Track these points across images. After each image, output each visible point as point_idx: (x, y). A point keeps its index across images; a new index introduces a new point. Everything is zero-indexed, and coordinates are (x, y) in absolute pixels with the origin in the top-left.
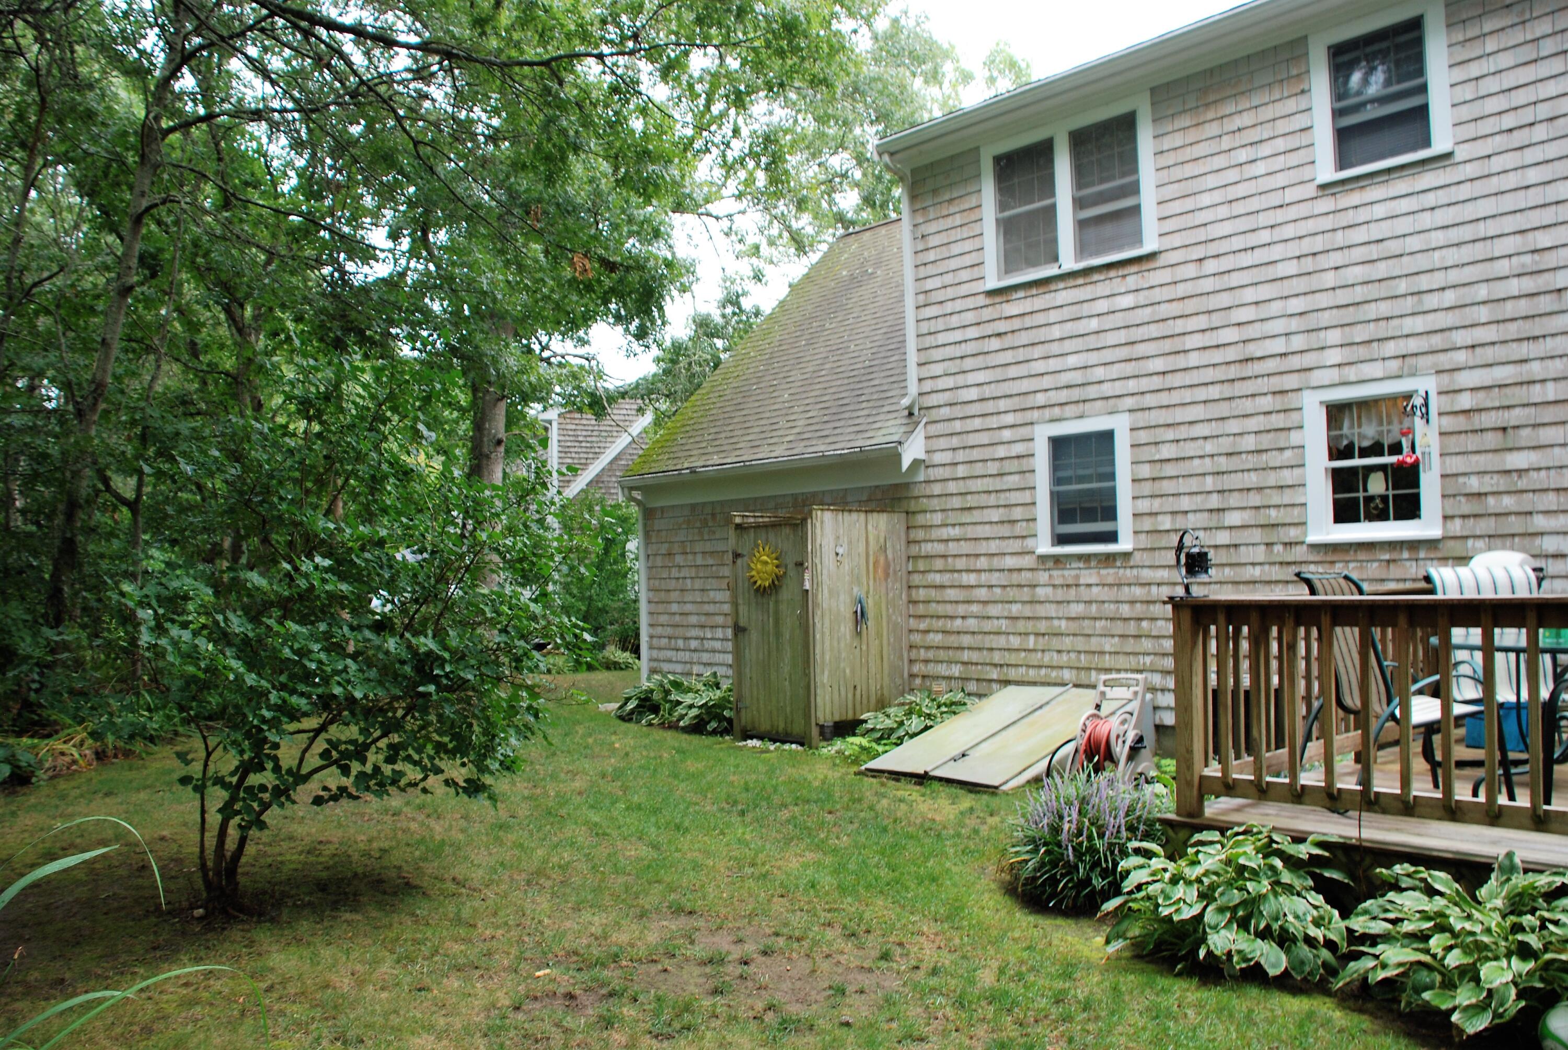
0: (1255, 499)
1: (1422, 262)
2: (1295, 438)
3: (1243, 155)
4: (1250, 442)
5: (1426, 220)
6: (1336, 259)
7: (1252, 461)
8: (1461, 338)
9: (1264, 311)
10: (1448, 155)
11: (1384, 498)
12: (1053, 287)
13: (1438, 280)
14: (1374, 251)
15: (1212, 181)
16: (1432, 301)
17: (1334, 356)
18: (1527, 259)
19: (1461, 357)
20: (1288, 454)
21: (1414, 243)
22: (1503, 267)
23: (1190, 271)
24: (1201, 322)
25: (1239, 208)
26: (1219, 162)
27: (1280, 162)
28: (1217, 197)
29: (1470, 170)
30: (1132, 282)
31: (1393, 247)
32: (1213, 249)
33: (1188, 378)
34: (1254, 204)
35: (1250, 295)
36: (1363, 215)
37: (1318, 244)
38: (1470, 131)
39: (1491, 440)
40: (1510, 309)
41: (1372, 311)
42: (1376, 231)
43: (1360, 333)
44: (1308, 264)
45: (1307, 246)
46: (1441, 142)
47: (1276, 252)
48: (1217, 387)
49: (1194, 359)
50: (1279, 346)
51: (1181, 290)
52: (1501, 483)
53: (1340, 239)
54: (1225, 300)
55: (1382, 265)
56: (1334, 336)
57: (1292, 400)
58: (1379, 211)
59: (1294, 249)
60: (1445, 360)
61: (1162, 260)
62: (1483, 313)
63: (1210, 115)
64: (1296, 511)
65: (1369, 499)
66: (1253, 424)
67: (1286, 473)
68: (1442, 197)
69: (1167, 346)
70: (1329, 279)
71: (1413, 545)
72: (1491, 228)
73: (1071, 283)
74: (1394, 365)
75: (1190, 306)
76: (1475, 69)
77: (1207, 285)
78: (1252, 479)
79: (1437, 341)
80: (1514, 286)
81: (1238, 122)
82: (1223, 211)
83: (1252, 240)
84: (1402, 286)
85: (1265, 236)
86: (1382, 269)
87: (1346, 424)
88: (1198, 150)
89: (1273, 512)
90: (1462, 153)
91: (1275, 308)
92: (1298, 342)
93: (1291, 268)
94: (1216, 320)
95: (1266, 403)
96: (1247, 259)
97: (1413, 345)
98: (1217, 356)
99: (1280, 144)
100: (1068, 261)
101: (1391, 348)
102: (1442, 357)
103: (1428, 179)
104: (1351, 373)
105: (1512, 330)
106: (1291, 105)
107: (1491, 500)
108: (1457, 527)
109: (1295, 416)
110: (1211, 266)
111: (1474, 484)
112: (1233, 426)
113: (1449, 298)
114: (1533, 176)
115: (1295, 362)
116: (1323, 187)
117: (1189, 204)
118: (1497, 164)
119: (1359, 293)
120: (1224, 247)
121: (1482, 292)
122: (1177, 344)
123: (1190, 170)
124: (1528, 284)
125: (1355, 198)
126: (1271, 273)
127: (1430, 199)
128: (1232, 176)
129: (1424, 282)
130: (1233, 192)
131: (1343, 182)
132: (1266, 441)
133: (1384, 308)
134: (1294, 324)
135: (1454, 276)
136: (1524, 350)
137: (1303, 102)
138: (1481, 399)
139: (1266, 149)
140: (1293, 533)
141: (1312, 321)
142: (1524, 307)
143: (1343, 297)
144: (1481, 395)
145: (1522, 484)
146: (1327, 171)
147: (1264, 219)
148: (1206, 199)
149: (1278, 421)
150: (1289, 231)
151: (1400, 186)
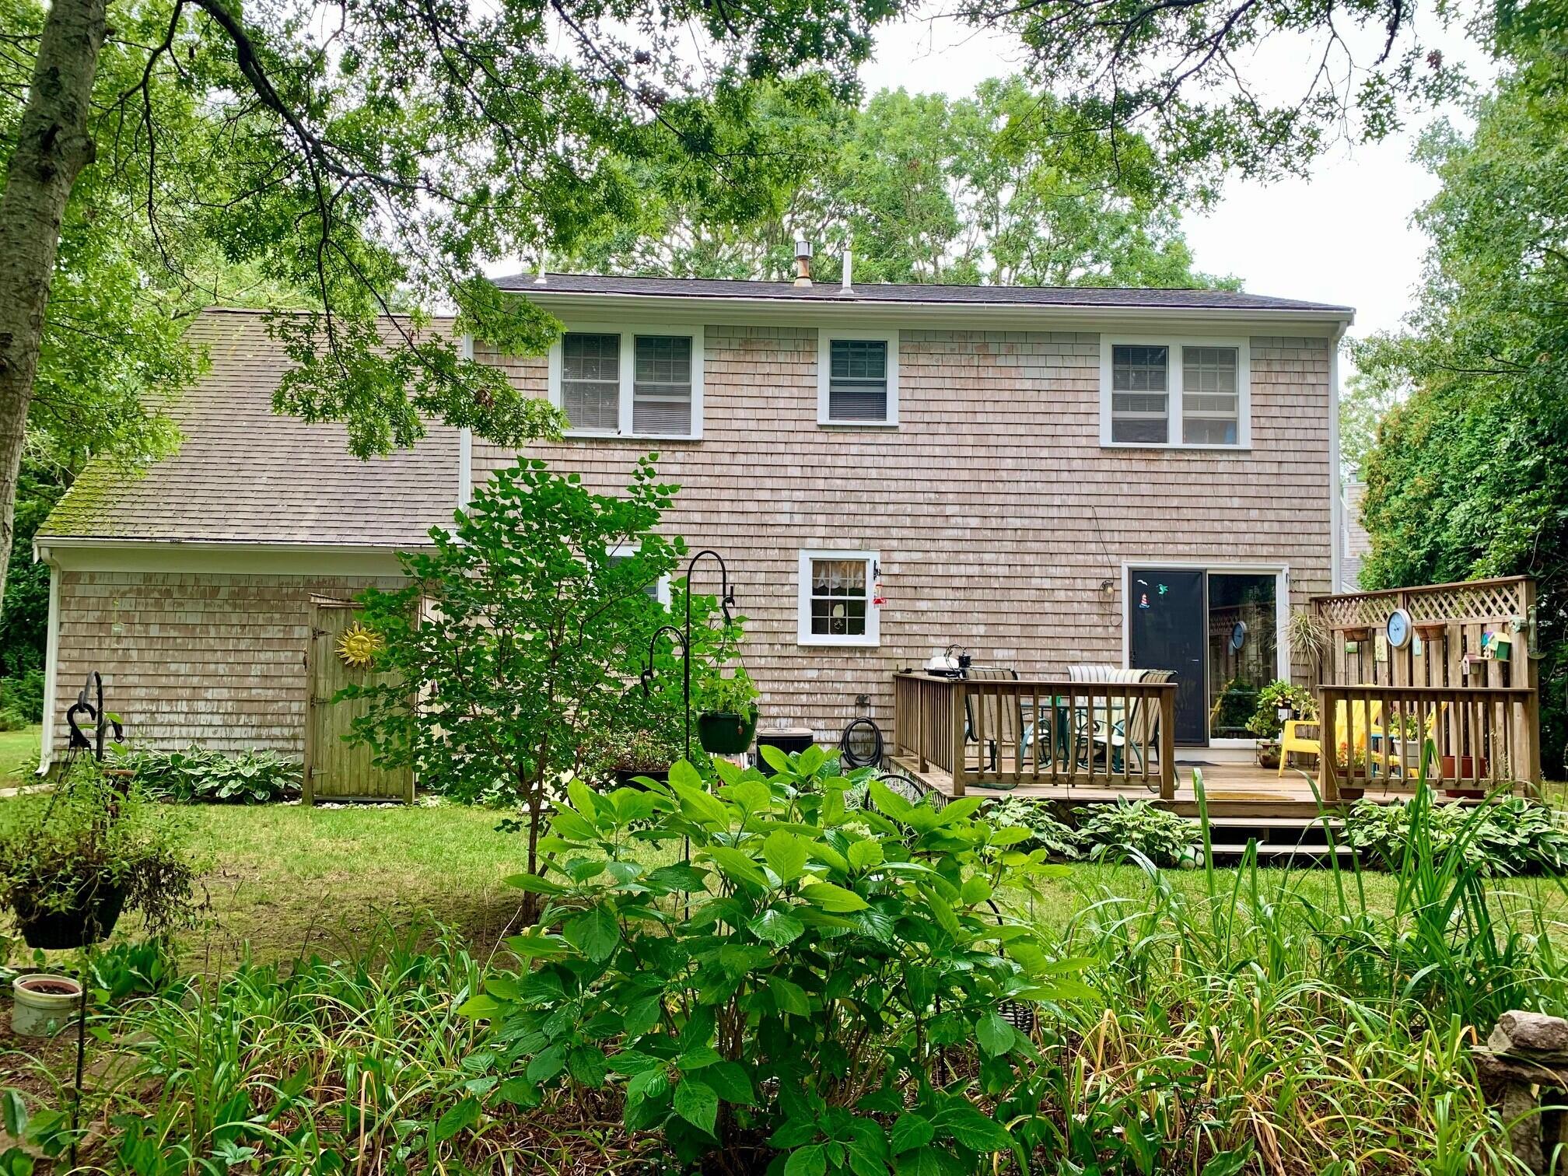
0: (764, 615)
1: (876, 485)
2: (792, 578)
3: (769, 392)
4: (761, 578)
5: (880, 461)
6: (825, 472)
7: (761, 590)
8: (894, 532)
9: (777, 496)
10: (896, 427)
11: (843, 620)
12: (612, 446)
13: (885, 497)
14: (850, 473)
15: (746, 403)
16: (881, 509)
17: (821, 531)
18: (932, 496)
19: (895, 543)
20: (787, 588)
21: (874, 473)
22: (920, 498)
23: (726, 459)
24: (731, 494)
25: (764, 425)
26: (755, 391)
27: (794, 403)
28: (749, 414)
29: (907, 439)
30: (680, 456)
31: (861, 473)
32: (744, 447)
33: (720, 530)
34: (776, 425)
35: (768, 483)
36: (844, 450)
37: (815, 461)
38: (908, 417)
39: (910, 593)
40: (922, 522)
41: (846, 508)
42: (851, 461)
43: (837, 520)
44: (808, 472)
45: (807, 460)
46: (892, 418)
47: (787, 460)
48: (740, 540)
49: (724, 518)
50: (785, 519)
51: (717, 470)
52: (913, 617)
53: (829, 460)
54: (751, 483)
55: (853, 482)
56: (821, 519)
57: (792, 555)
58: (854, 450)
59: (799, 460)
60: (886, 544)
61: (706, 447)
62: (908, 521)
63: (748, 358)
64: (791, 624)
65: (834, 620)
66: (764, 566)
67: (785, 600)
68: (890, 450)
69: (705, 506)
70: (821, 484)
71: (863, 650)
72: (915, 474)
73: (629, 447)
74: (857, 542)
75: (724, 482)
76: (912, 383)
77: (738, 470)
78: (762, 601)
79: (882, 533)
80: (925, 510)
81: (767, 369)
82: (752, 425)
83: (772, 448)
84: (865, 497)
85: (781, 448)
86: (853, 485)
87: (823, 573)
88: (736, 379)
89: (775, 624)
90: (903, 428)
91: (785, 495)
92: (798, 519)
93: (797, 472)
94: (743, 495)
95: (774, 554)
96: (769, 460)
97: (868, 532)
98: (742, 519)
99: (795, 392)
100: (626, 430)
101: (856, 532)
102: (885, 542)
103: (883, 438)
104: (830, 544)
105: (924, 533)
106: (803, 369)
107: (907, 626)
108: (888, 640)
109: (793, 564)
110: (742, 459)
111: (898, 617)
112: (750, 566)
113: (891, 509)
114: (938, 451)
115: (796, 531)
116: (821, 426)
117: (727, 414)
118: (920, 439)
119: (838, 496)
120: (752, 448)
121: (909, 509)
122: (713, 506)
123: (730, 390)
124: (932, 510)
125: (840, 438)
126: (781, 472)
127: (884, 450)
128: (761, 403)
129: (877, 497)
130: (760, 414)
131: (834, 427)
132: (773, 578)
133: (853, 508)
134: (796, 507)
135: (893, 497)
136: (928, 545)
137: (812, 370)
138: (904, 569)
139: (786, 393)
140: (789, 638)
141: (808, 507)
142: (929, 521)
143: (828, 496)
144: (904, 567)
145: (924, 619)
146: (824, 418)
147: (781, 437)
148: (741, 414)
149: (781, 566)
150: (797, 448)
151: (868, 439)
